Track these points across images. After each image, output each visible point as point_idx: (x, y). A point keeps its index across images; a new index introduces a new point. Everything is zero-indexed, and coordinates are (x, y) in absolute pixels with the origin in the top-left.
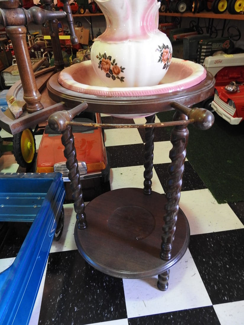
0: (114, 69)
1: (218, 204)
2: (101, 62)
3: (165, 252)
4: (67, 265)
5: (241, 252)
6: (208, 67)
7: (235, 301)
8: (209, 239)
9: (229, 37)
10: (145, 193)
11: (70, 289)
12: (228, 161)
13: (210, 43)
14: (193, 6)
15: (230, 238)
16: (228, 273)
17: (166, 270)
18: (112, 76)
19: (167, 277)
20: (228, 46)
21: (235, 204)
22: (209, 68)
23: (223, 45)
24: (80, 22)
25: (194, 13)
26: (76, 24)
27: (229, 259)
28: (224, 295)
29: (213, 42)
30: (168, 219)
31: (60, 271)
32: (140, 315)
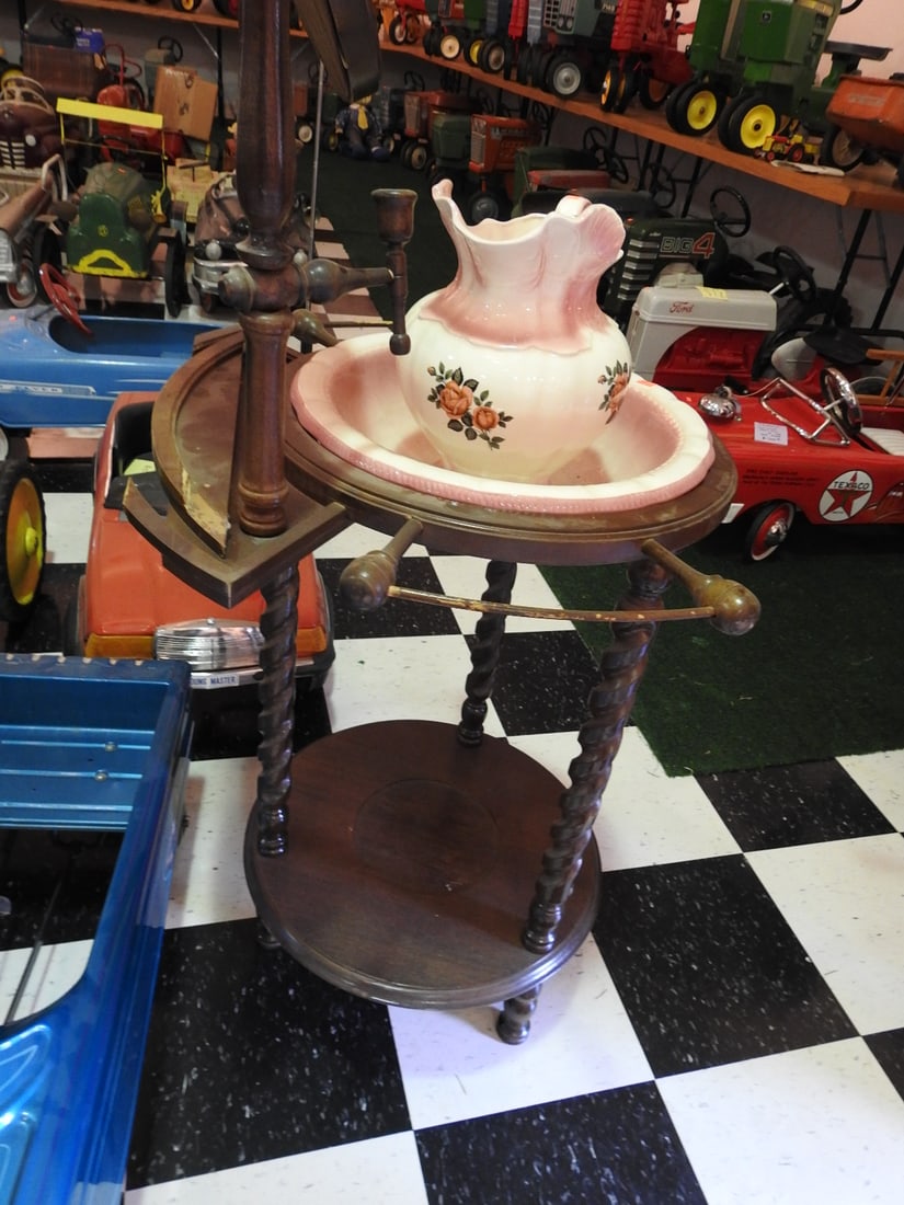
0: (478, 414)
1: (667, 777)
2: (441, 387)
3: (539, 928)
4: (203, 973)
5: (731, 925)
6: (648, 319)
7: (715, 1065)
8: (643, 887)
9: (716, 223)
10: (462, 739)
11: (220, 1050)
12: (695, 638)
13: (656, 234)
14: (607, 85)
15: (702, 884)
16: (695, 988)
17: (530, 985)
18: (467, 430)
19: (531, 1003)
20: (708, 251)
21: (716, 779)
22: (650, 322)
23: (692, 246)
24: (174, 41)
25: (606, 108)
26: (159, 47)
27: (697, 944)
28: (686, 1050)
29: (665, 231)
30: (566, 834)
31: (181, 994)
32: (448, 1118)
